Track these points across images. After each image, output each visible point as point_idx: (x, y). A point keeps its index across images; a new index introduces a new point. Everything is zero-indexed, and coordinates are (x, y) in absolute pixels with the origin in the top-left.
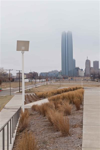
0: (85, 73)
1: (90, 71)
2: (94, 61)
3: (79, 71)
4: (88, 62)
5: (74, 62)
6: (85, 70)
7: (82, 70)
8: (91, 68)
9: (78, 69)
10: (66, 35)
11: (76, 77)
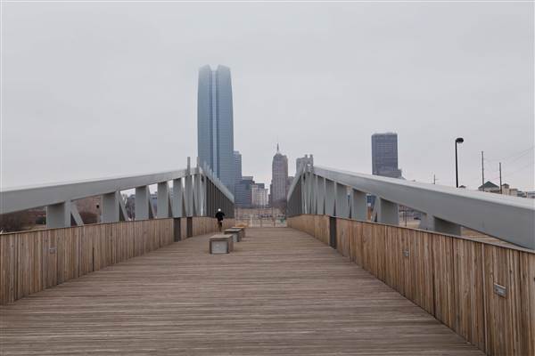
0: (271, 196)
2: (298, 159)
3: (254, 189)
4: (280, 162)
6: (271, 186)
7: (262, 186)
8: (288, 181)
9: (249, 182)
10: (211, 79)
11: (243, 208)
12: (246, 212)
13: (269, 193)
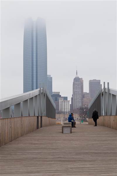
0: (72, 106)
1: (82, 102)
2: (90, 80)
3: (60, 101)
4: (78, 83)
5: (49, 82)
6: (72, 99)
7: (66, 98)
8: (83, 95)
9: (57, 96)
10: (33, 31)
13: (70, 103)
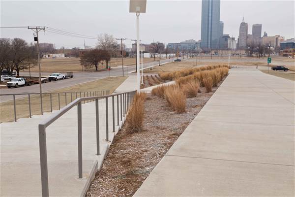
0: (238, 44)
1: (246, 41)
2: (254, 25)
3: (229, 40)
4: (244, 26)
5: (221, 26)
6: (238, 39)
7: (233, 39)
8: (248, 37)
9: (227, 37)
11: (222, 50)
12: (224, 52)
13: (237, 42)
